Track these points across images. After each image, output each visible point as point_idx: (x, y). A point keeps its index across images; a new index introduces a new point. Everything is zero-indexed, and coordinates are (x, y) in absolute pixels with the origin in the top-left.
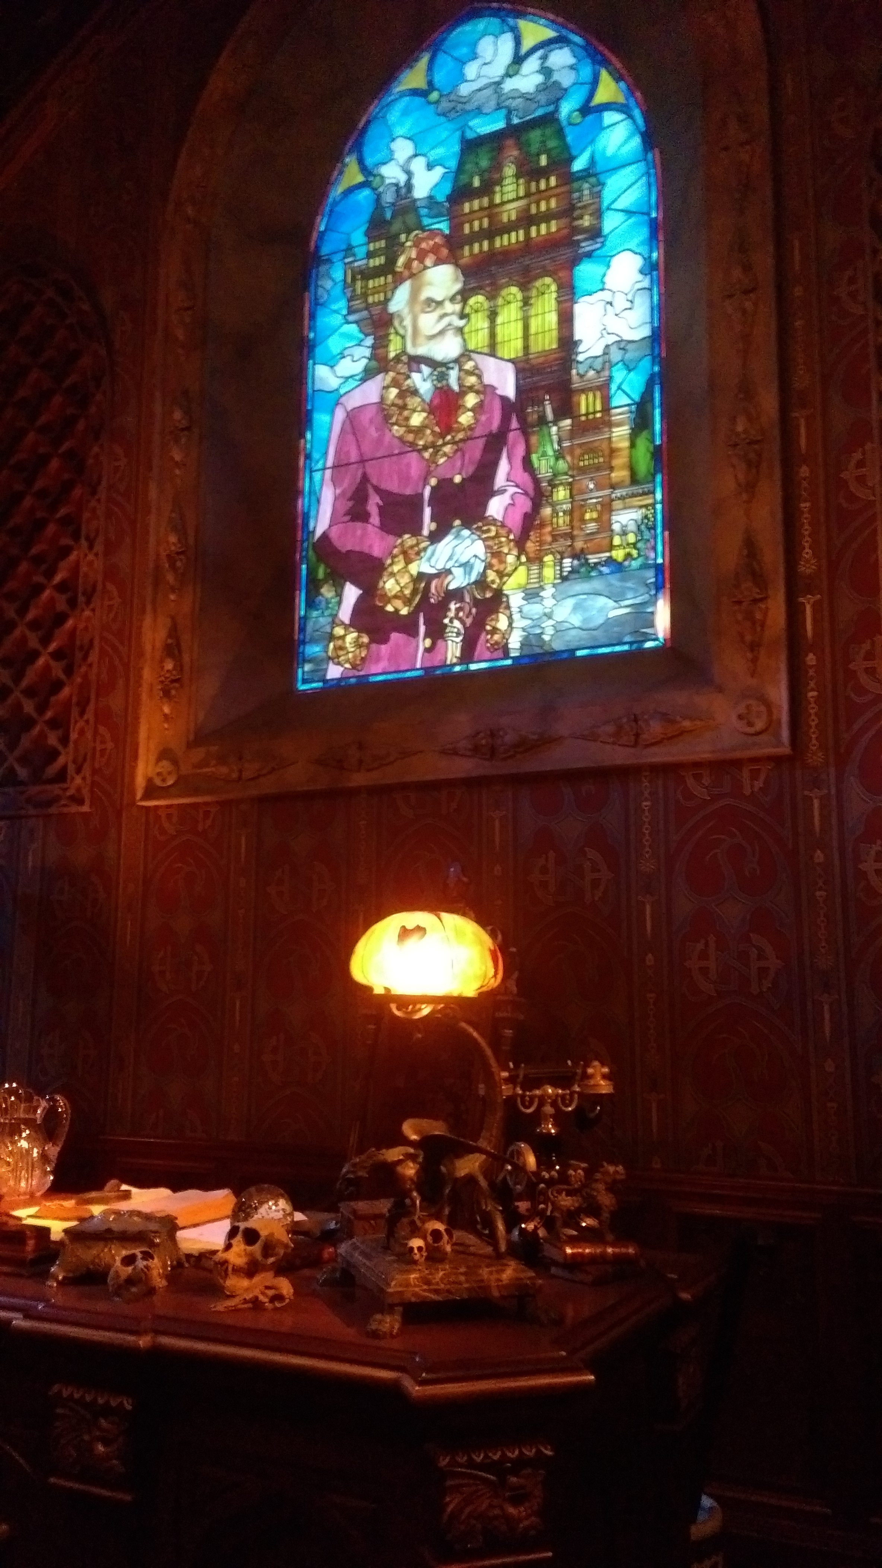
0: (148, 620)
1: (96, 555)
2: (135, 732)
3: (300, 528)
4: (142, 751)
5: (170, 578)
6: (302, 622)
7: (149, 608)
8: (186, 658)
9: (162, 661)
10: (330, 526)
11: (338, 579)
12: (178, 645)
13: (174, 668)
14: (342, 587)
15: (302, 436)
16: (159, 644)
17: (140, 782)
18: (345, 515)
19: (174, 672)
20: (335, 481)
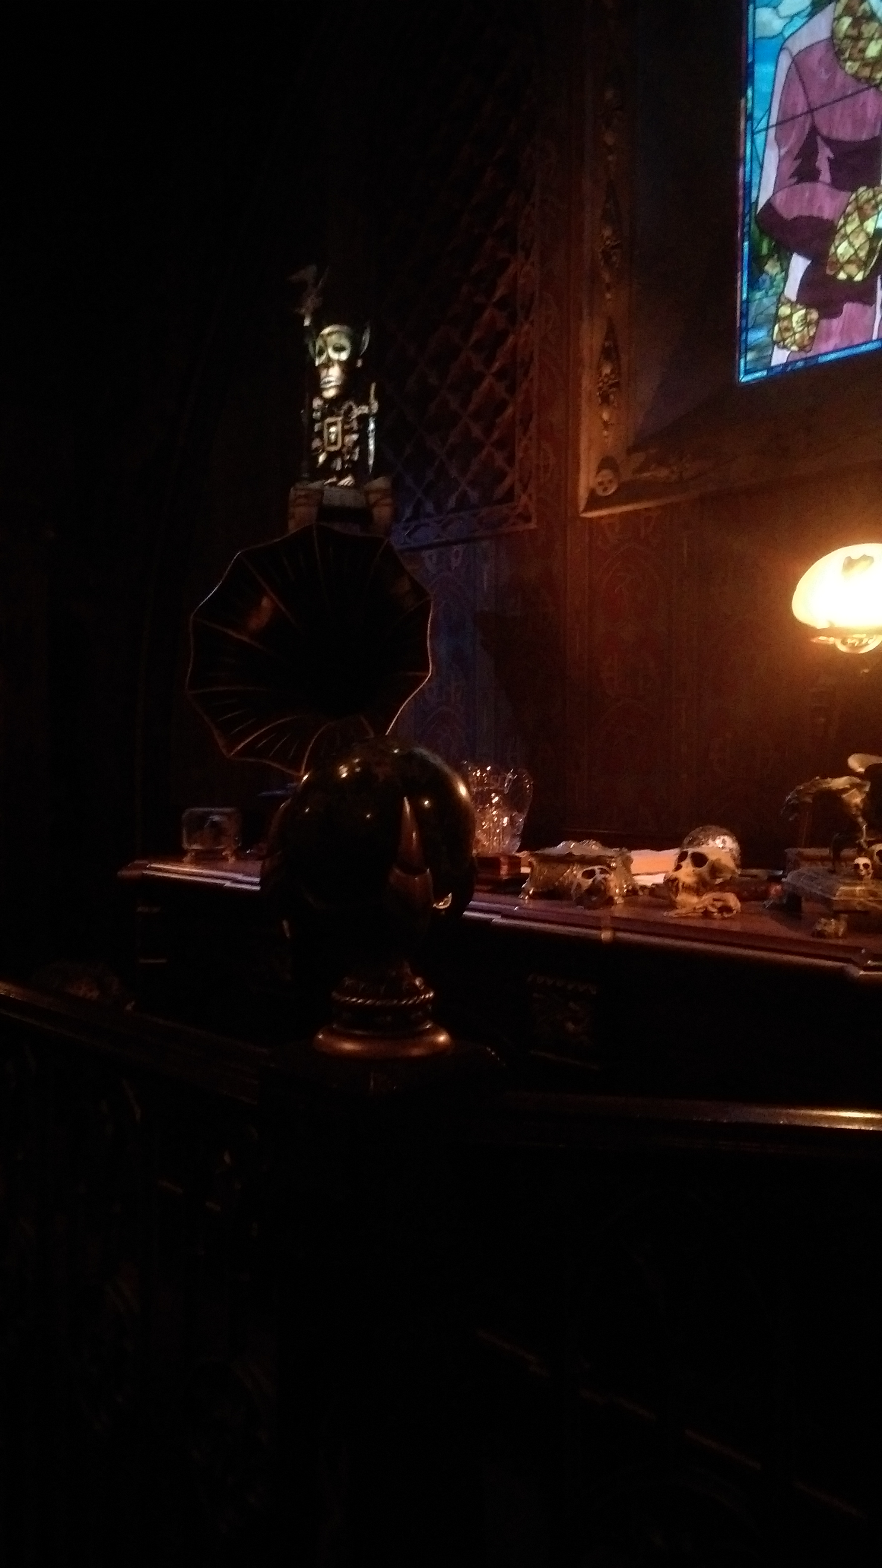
0: (585, 325)
1: (533, 264)
2: (577, 441)
3: (741, 201)
4: (583, 463)
5: (607, 277)
6: (745, 306)
7: (585, 311)
8: (624, 358)
9: (599, 368)
10: (774, 194)
11: (783, 253)
12: (616, 347)
13: (612, 372)
14: (789, 259)
15: (744, 94)
16: (597, 348)
17: (583, 494)
18: (790, 177)
19: (613, 376)
20: (779, 142)
